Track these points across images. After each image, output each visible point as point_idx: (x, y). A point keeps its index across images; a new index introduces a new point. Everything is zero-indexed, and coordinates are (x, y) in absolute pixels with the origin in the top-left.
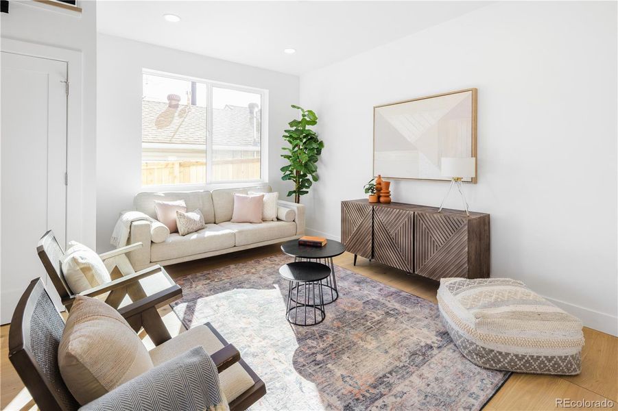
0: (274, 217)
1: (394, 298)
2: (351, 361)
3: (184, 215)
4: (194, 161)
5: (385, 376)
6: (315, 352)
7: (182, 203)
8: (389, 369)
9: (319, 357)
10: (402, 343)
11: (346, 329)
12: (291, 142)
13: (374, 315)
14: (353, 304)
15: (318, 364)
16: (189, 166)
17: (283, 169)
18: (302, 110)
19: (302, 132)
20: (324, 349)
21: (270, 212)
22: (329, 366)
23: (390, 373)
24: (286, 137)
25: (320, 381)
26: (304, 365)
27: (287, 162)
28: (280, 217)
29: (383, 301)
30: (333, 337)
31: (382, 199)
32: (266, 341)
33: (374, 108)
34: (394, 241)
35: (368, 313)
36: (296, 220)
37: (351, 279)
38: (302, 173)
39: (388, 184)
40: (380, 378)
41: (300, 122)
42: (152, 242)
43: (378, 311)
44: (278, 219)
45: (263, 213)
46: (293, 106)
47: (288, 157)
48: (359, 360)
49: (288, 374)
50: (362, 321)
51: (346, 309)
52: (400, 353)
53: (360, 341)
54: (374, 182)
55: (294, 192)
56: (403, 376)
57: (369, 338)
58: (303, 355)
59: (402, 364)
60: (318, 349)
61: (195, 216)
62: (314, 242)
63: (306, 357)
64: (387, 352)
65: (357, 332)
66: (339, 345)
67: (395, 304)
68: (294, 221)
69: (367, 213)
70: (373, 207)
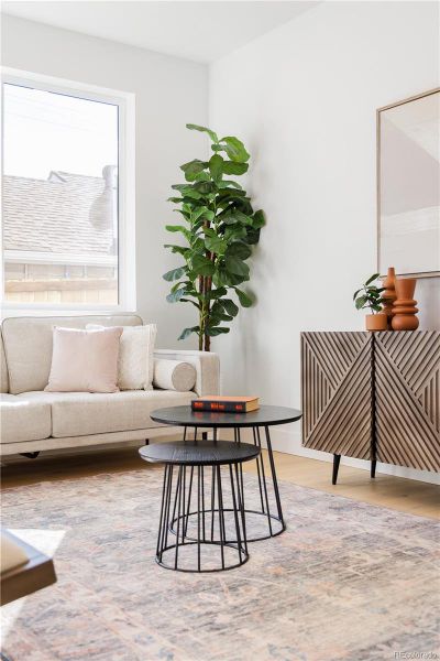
0: (146, 380)
1: (418, 532)
2: (297, 624)
5: (374, 648)
6: (214, 610)
8: (386, 637)
9: (221, 619)
10: (424, 598)
11: (294, 577)
12: (187, 216)
13: (367, 557)
14: (319, 540)
15: (218, 629)
17: (168, 277)
18: (212, 134)
19: (212, 187)
20: (236, 607)
21: (137, 371)
22: (244, 631)
23: (388, 643)
24: (176, 200)
25: (218, 653)
26: (185, 630)
27: (181, 261)
28: (160, 382)
29: (394, 537)
30: (261, 589)
31: (396, 322)
32: (102, 594)
33: (379, 112)
34: (422, 409)
35: (352, 554)
37: (320, 503)
38: (214, 287)
39: (410, 285)
40: (362, 650)
41: (207, 165)
43: (377, 551)
44: (156, 387)
45: (119, 371)
46: (190, 126)
47: (183, 251)
48: (315, 623)
49: (144, 643)
50: (335, 565)
51: (301, 548)
52: (416, 614)
53: (325, 596)
54: (378, 284)
55: (196, 329)
56: (417, 649)
57: (346, 591)
58: (186, 614)
59: (417, 631)
60: (223, 606)
62: (227, 404)
63: (192, 618)
64: (385, 612)
65: (319, 583)
66: (273, 601)
67: (419, 540)
68: (193, 390)
69: (360, 350)
70: (373, 335)
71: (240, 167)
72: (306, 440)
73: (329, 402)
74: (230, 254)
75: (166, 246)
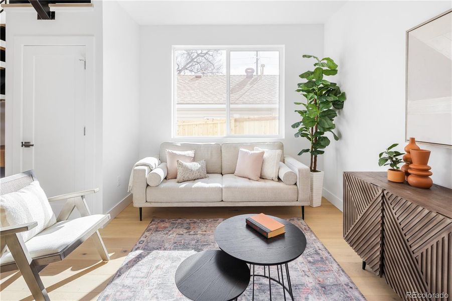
0: (274, 176)
3: (182, 164)
4: (247, 117)
7: (191, 153)
16: (243, 122)
17: (294, 126)
18: (316, 58)
19: (318, 83)
21: (270, 171)
24: (299, 91)
27: (300, 118)
33: (408, 32)
36: (298, 184)
41: (312, 73)
42: (148, 185)
44: (279, 180)
45: (262, 171)
46: (304, 56)
47: (301, 113)
55: (308, 151)
61: (195, 166)
68: (296, 184)
69: (375, 198)
70: (383, 192)
71: (333, 71)
72: (346, 236)
73: (357, 221)
74: (322, 116)
75: (296, 111)
